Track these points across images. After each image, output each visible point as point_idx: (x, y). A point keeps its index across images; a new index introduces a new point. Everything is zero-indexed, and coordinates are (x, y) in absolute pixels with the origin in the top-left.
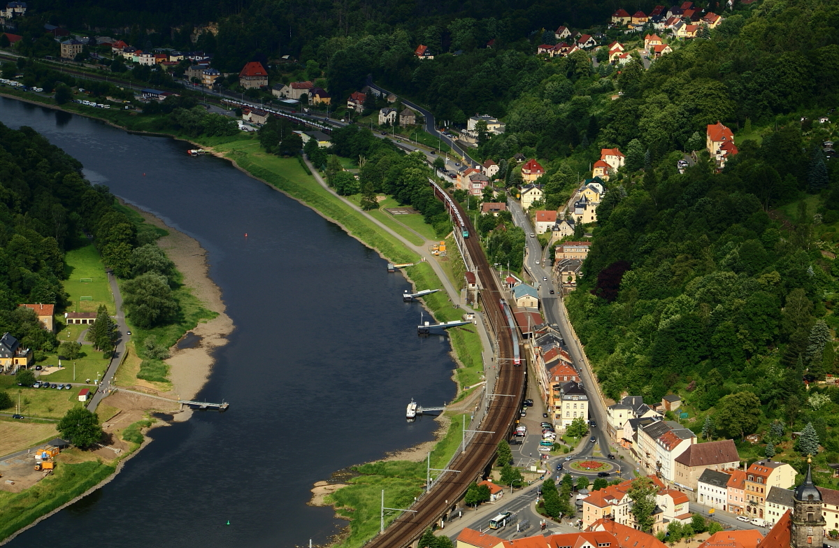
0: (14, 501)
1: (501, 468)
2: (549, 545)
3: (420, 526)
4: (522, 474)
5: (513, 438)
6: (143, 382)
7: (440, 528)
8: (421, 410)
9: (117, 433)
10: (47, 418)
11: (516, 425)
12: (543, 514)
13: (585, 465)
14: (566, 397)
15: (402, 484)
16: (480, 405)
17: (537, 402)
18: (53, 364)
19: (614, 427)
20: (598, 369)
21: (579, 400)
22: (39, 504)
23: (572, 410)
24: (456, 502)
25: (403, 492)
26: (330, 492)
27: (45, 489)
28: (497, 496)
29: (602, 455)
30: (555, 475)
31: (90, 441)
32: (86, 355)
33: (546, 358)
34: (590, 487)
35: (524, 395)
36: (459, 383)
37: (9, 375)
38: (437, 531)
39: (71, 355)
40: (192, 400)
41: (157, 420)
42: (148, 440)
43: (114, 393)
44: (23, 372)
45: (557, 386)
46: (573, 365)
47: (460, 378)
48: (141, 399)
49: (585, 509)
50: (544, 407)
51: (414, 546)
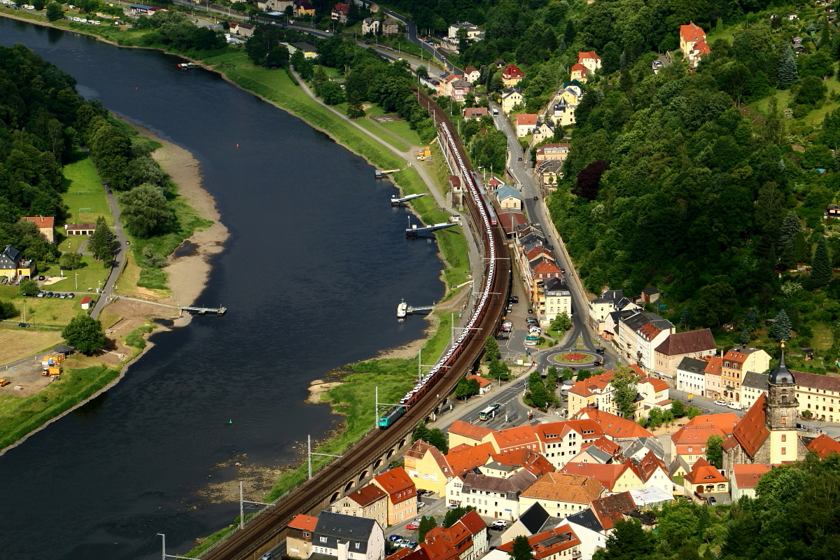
0: (23, 406)
1: (489, 362)
2: (536, 434)
3: (413, 419)
4: (509, 368)
5: (500, 334)
6: (143, 290)
7: (432, 421)
8: (411, 310)
9: (119, 339)
10: (51, 326)
11: (503, 321)
12: (530, 405)
13: (570, 357)
14: (550, 293)
15: (394, 381)
16: (468, 303)
17: (522, 299)
18: (56, 274)
19: (596, 320)
20: (580, 265)
21: (562, 296)
22: (47, 408)
23: (555, 306)
24: (447, 396)
25: (396, 388)
26: (326, 389)
27: (53, 394)
28: (486, 390)
29: (585, 348)
30: (540, 367)
31: (94, 348)
32: (87, 265)
33: (529, 257)
34: (575, 378)
35: (510, 292)
36: (447, 282)
37: (13, 285)
38: (429, 424)
39: (72, 266)
40: (191, 306)
41: (158, 325)
42: (150, 345)
43: (115, 301)
44: (27, 283)
45: (541, 283)
46: (556, 263)
47: (448, 278)
48: (142, 306)
49: (570, 399)
50: (529, 304)
51: (408, 439)
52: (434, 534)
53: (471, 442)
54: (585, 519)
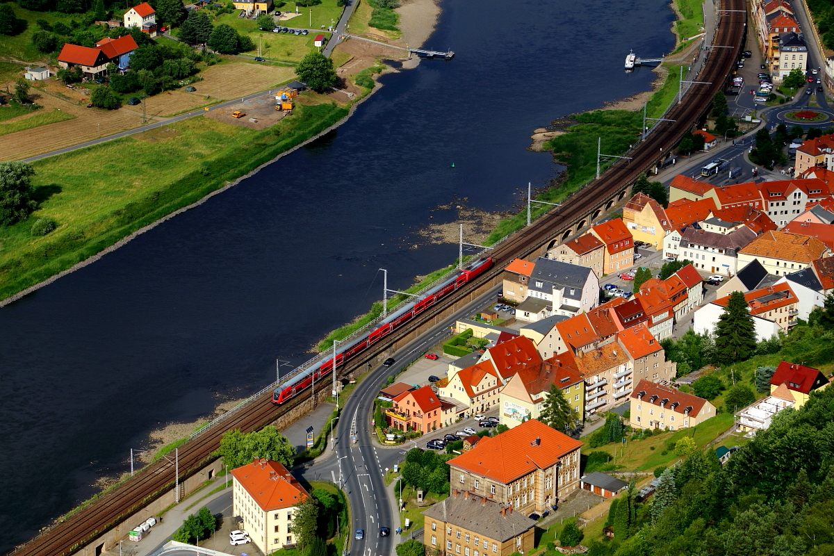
0: (257, 138)
1: (716, 118)
2: (760, 192)
3: (634, 172)
4: (737, 124)
5: (729, 89)
6: (374, 30)
7: (654, 174)
8: (639, 61)
9: (349, 78)
10: (285, 61)
11: (734, 76)
12: (755, 162)
13: (800, 115)
14: (785, 48)
15: (618, 133)
16: (698, 56)
17: (755, 52)
18: (291, 10)
19: (832, 77)
20: (820, 20)
21: (798, 51)
22: (280, 141)
23: (790, 62)
24: (670, 150)
25: (619, 140)
26: (549, 138)
27: (286, 128)
28: (711, 145)
29: (818, 105)
30: (769, 124)
31: (325, 85)
32: (321, 3)
33: (767, 10)
34: (805, 136)
35: (743, 46)
36: (678, 34)
37: (251, 19)
38: (650, 177)
39: (307, 3)
40: (420, 49)
41: (387, 66)
42: (378, 86)
43: (347, 40)
44: (264, 17)
45: (776, 37)
46: (795, 17)
47: (679, 30)
48: (373, 46)
49: (797, 158)
50: (762, 58)
51: (628, 191)
52: (648, 285)
53: (692, 197)
54: (805, 278)
